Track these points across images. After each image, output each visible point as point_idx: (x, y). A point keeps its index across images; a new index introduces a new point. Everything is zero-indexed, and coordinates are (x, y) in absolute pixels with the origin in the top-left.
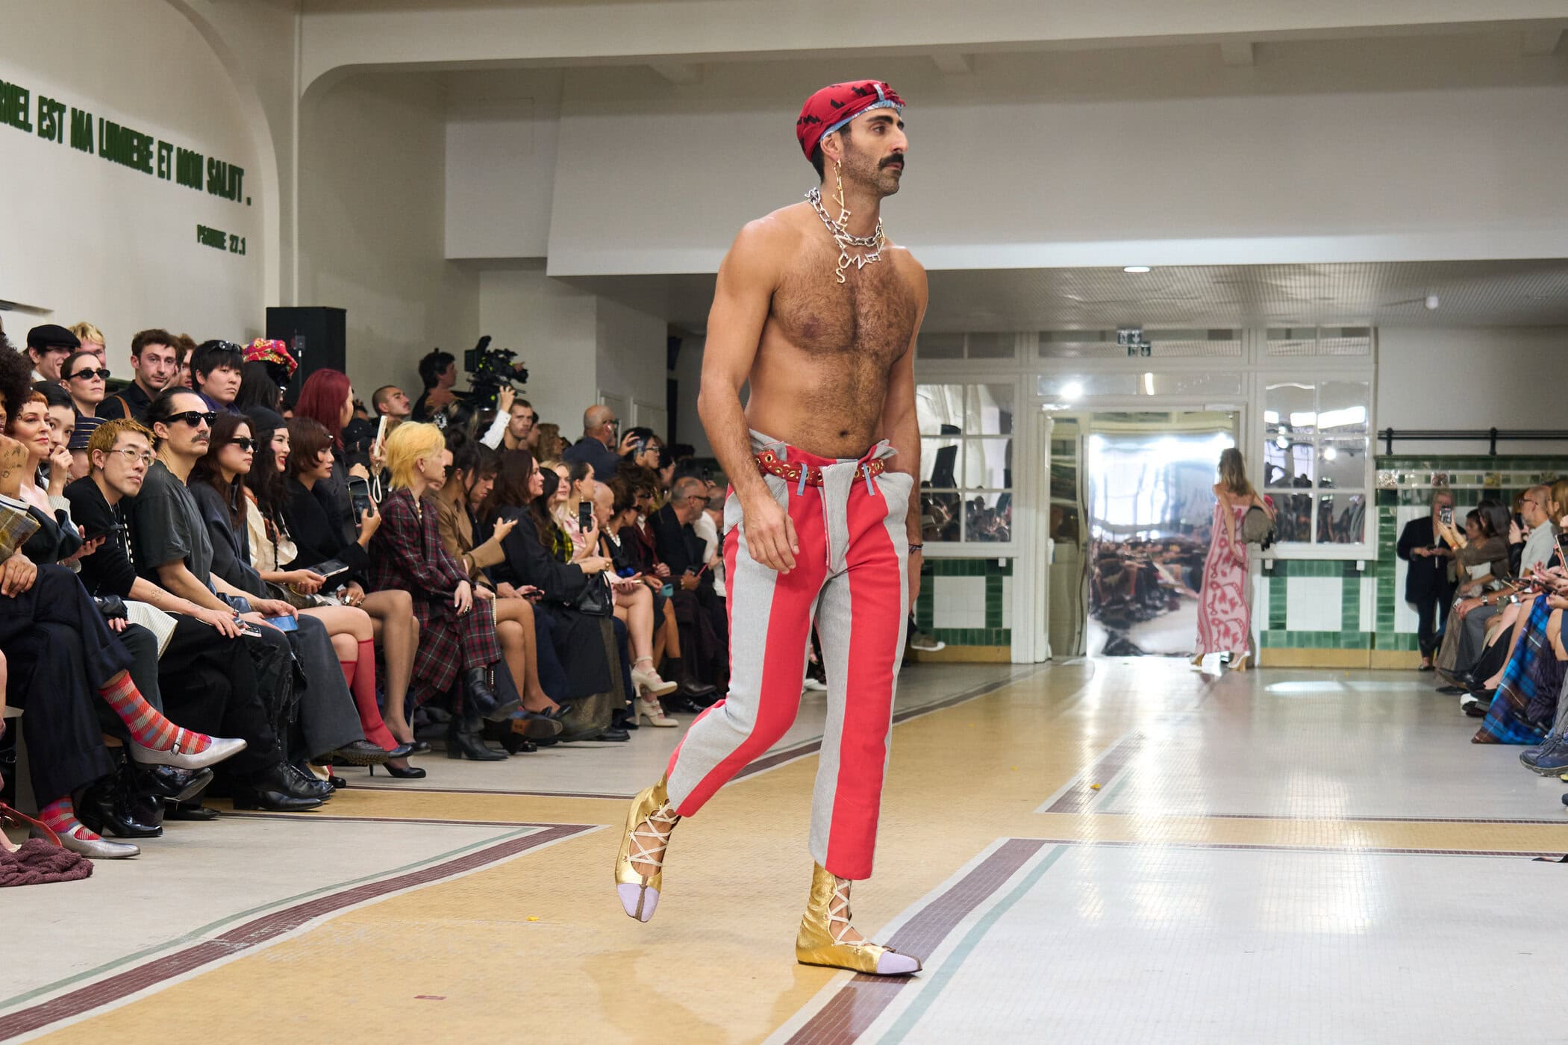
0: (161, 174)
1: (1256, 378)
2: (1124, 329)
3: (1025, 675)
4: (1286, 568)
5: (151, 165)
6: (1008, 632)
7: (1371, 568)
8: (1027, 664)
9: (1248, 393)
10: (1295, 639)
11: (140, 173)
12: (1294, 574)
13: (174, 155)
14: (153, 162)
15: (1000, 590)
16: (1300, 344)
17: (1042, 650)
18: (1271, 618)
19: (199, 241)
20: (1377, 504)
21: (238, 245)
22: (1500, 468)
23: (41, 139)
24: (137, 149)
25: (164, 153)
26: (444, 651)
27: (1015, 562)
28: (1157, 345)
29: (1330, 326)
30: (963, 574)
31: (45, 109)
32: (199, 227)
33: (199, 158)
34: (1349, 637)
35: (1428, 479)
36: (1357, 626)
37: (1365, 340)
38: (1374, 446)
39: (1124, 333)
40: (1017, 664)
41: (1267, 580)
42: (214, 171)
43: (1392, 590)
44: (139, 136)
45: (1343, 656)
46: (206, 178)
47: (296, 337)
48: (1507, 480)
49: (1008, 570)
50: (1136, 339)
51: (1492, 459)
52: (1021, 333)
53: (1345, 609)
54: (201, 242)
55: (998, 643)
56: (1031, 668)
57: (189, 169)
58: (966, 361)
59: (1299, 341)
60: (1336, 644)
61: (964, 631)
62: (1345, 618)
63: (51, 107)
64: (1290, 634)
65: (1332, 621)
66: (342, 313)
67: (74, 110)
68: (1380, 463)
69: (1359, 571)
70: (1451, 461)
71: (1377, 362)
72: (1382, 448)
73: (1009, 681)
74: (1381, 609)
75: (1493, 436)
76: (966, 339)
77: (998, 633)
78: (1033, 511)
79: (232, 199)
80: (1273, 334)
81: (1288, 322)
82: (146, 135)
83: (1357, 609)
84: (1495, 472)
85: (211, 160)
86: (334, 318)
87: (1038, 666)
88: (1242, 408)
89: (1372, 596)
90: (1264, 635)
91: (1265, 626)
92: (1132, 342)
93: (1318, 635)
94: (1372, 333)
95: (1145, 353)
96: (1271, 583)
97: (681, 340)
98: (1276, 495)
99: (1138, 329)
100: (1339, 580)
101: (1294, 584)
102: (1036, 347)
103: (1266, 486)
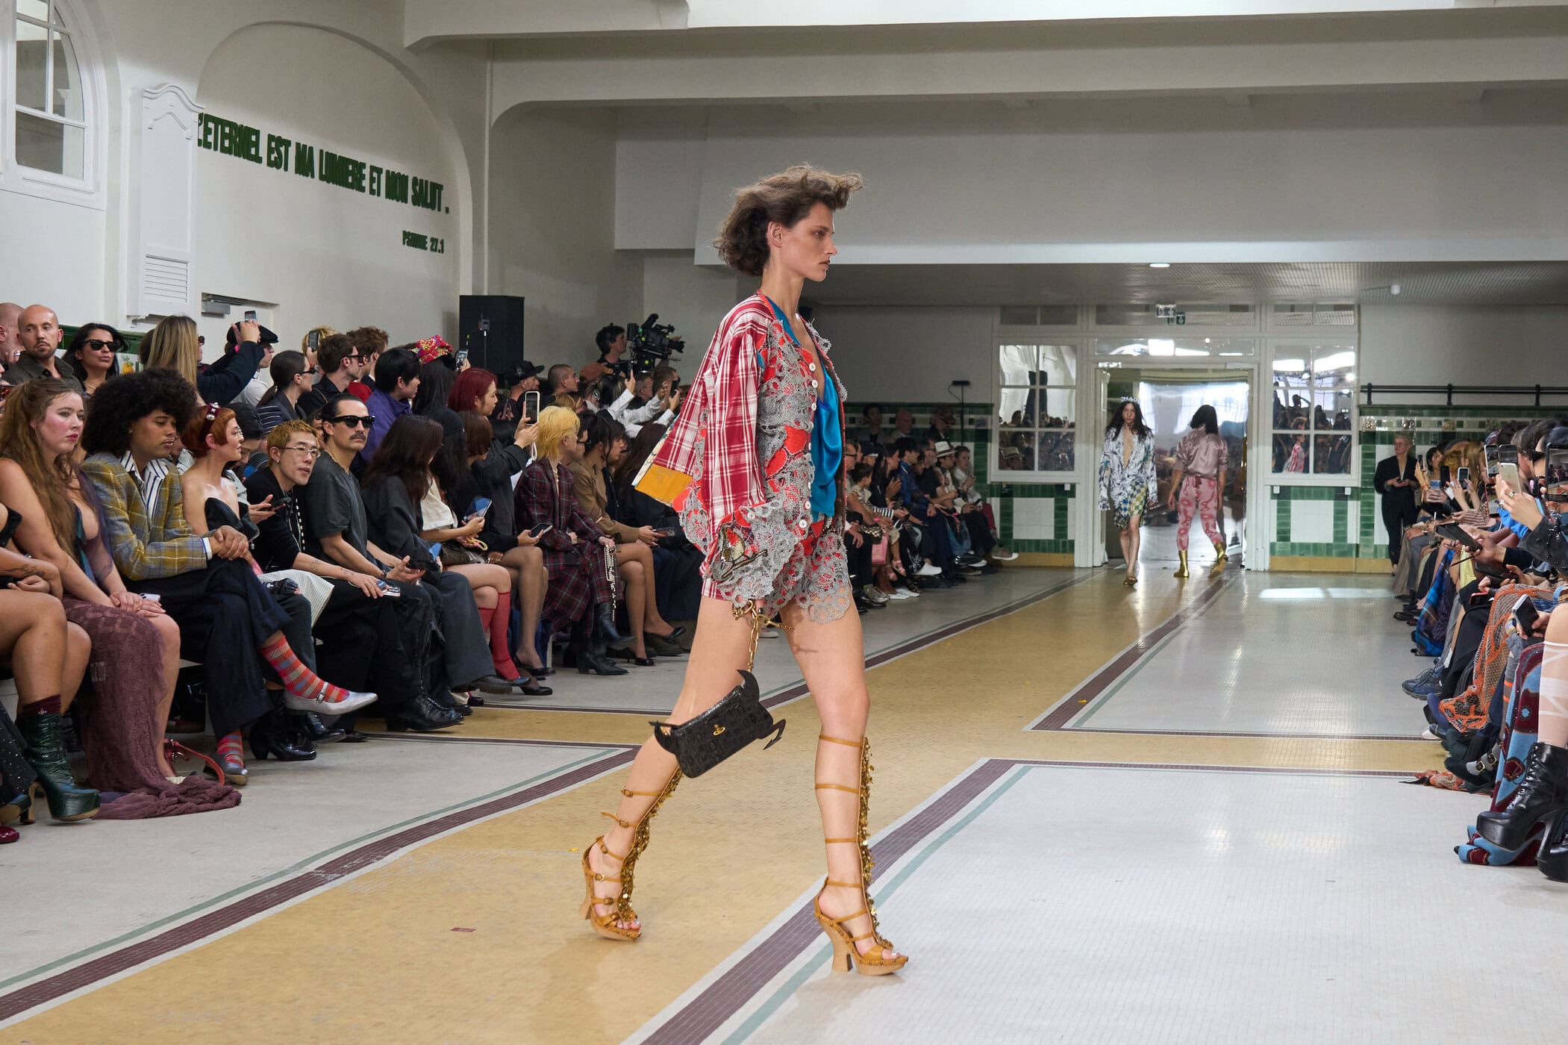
0: (372, 192)
1: (1266, 343)
2: (1162, 304)
3: (1086, 577)
4: (1290, 493)
5: (363, 185)
6: (1072, 543)
7: (1356, 493)
8: (1086, 568)
9: (1260, 355)
10: (1297, 548)
11: (354, 192)
12: (1296, 498)
13: (383, 177)
14: (366, 183)
15: (1065, 509)
16: (1301, 316)
17: (1100, 555)
18: (1278, 533)
19: (404, 243)
20: (1360, 443)
21: (437, 246)
22: (1454, 415)
23: (270, 168)
24: (352, 173)
25: (375, 175)
26: (576, 589)
27: (1077, 487)
28: (1190, 316)
29: (1322, 303)
30: (1037, 496)
31: (273, 145)
32: (404, 232)
33: (406, 178)
34: (1339, 546)
35: (1399, 424)
36: (1345, 539)
37: (1352, 312)
38: (1358, 400)
39: (1161, 307)
40: (1079, 568)
41: (1275, 502)
42: (418, 188)
43: (1372, 511)
44: (354, 162)
45: (1335, 563)
46: (410, 193)
47: (483, 321)
48: (1460, 424)
49: (1072, 493)
50: (1171, 312)
51: (1449, 409)
52: (1082, 306)
53: (1335, 526)
54: (406, 245)
55: (1064, 551)
56: (1089, 572)
57: (396, 187)
58: (1039, 327)
59: (1301, 313)
60: (1329, 553)
61: (1038, 542)
62: (1336, 533)
63: (278, 143)
64: (1293, 545)
65: (1325, 534)
66: (521, 300)
67: (298, 145)
68: (1362, 411)
69: (1347, 496)
70: (1418, 409)
71: (1359, 331)
72: (1363, 399)
73: (1072, 583)
74: (1363, 526)
75: (1450, 390)
76: (1039, 310)
77: (1064, 543)
78: (1091, 447)
79: (433, 209)
80: (1279, 308)
81: (1292, 300)
82: (359, 161)
83: (1345, 525)
84: (1450, 418)
85: (415, 179)
86: (517, 303)
87: (1096, 570)
88: (1255, 367)
89: (1357, 515)
90: (1272, 546)
91: (1274, 539)
92: (1168, 314)
93: (1315, 545)
94: (1356, 309)
95: (1181, 321)
96: (1278, 504)
97: (811, 309)
98: (1282, 435)
99: (1173, 304)
100: (1332, 503)
101: (1296, 505)
102: (1094, 317)
103: (1275, 426)
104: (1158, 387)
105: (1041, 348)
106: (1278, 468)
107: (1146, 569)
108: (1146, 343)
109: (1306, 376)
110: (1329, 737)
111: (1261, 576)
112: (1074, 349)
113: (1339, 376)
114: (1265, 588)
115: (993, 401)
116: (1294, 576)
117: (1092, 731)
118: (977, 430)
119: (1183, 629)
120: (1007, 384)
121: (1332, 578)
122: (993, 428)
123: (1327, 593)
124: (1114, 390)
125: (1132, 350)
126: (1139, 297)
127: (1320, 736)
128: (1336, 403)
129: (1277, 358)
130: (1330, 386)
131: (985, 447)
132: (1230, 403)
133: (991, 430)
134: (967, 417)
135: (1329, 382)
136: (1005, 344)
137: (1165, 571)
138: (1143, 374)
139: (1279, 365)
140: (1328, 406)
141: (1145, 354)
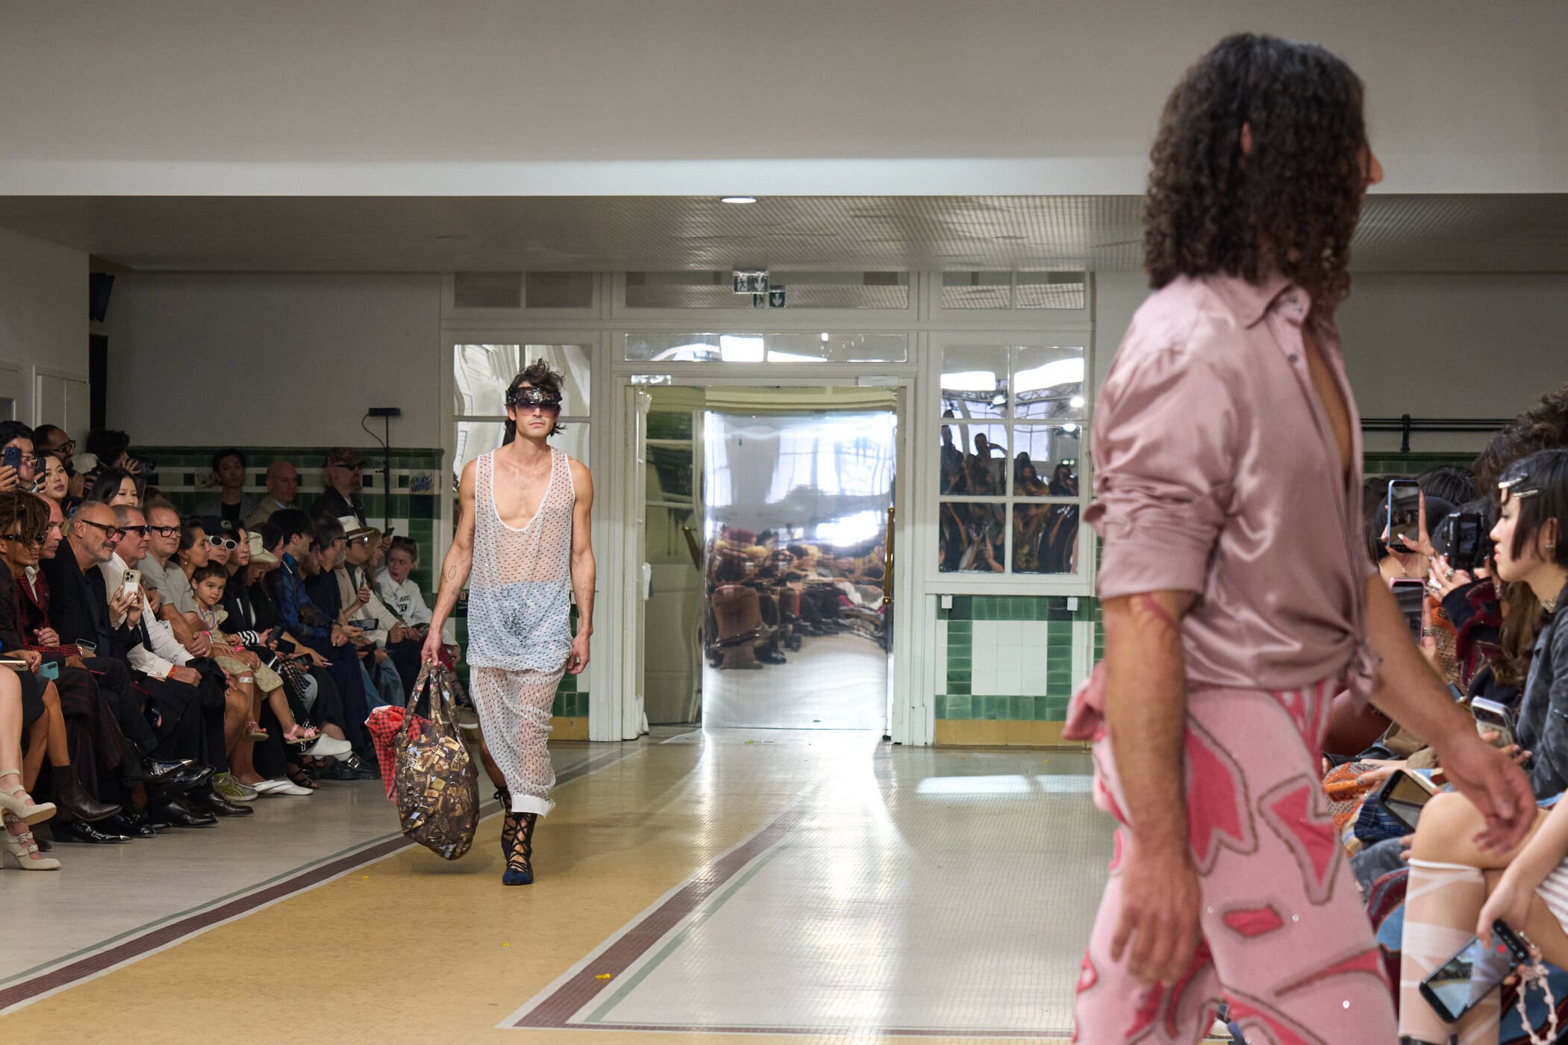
1: (928, 343)
2: (743, 270)
3: (610, 759)
4: (970, 608)
6: (585, 697)
7: (1086, 610)
8: (611, 743)
9: (918, 363)
10: (983, 706)
12: (981, 617)
16: (993, 291)
17: (635, 721)
18: (949, 678)
28: (794, 293)
29: (1027, 270)
34: (1057, 702)
36: (1067, 688)
37: (1081, 285)
39: (743, 275)
40: (598, 742)
41: (944, 623)
45: (1048, 731)
50: (759, 286)
52: (601, 274)
53: (1051, 666)
55: (571, 713)
56: (616, 749)
58: (523, 311)
59: (990, 287)
60: (1039, 714)
62: (1051, 678)
64: (976, 700)
65: (1033, 683)
69: (1071, 612)
71: (1093, 320)
73: (585, 769)
76: (524, 279)
77: (571, 699)
78: (618, 527)
80: (951, 279)
81: (972, 264)
83: (1069, 665)
87: (627, 746)
88: (909, 383)
89: (1088, 647)
90: (939, 701)
91: (942, 689)
92: (755, 289)
93: (1015, 700)
94: (1088, 279)
95: (777, 301)
96: (950, 629)
97: (113, 277)
98: (955, 504)
99: (763, 270)
100: (1044, 625)
101: (981, 630)
102: (624, 297)
103: (942, 492)
104: (738, 419)
105: (528, 349)
106: (950, 563)
107: (717, 744)
108: (716, 342)
109: (999, 400)
110: (1038, 1034)
111: (920, 755)
112: (586, 351)
113: (1058, 400)
114: (927, 776)
115: (442, 447)
116: (977, 755)
117: (621, 1027)
118: (411, 496)
119: (783, 848)
120: (467, 413)
121: (1046, 758)
122: (443, 492)
123: (1035, 784)
124: (658, 426)
125: (687, 353)
126: (704, 259)
127: (1022, 1034)
128: (1052, 449)
129: (948, 369)
130: (1042, 417)
131: (430, 527)
132: (865, 448)
133: (439, 496)
134: (396, 473)
135: (1039, 410)
136: (464, 342)
137: (751, 748)
138: (710, 395)
139: (951, 381)
140: (1039, 454)
141: (713, 360)
